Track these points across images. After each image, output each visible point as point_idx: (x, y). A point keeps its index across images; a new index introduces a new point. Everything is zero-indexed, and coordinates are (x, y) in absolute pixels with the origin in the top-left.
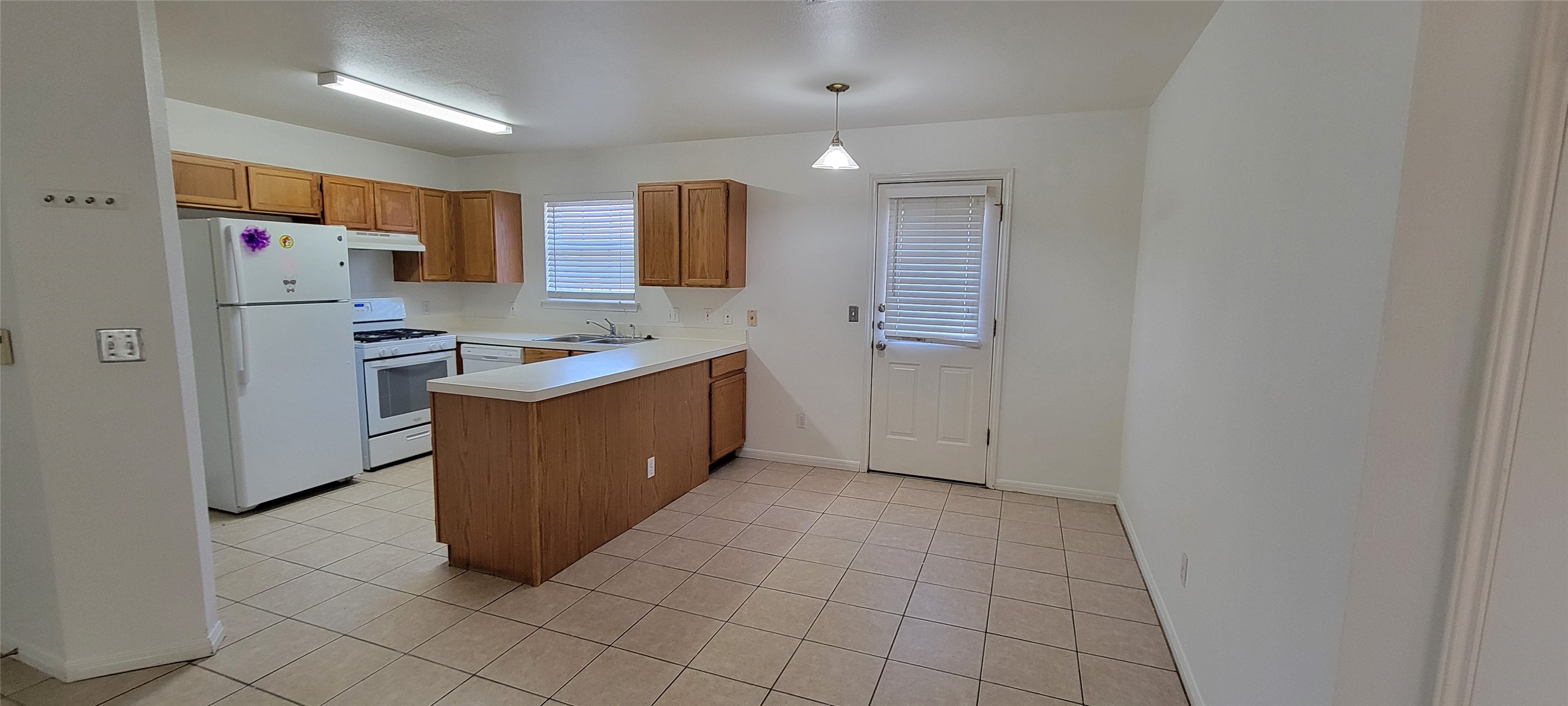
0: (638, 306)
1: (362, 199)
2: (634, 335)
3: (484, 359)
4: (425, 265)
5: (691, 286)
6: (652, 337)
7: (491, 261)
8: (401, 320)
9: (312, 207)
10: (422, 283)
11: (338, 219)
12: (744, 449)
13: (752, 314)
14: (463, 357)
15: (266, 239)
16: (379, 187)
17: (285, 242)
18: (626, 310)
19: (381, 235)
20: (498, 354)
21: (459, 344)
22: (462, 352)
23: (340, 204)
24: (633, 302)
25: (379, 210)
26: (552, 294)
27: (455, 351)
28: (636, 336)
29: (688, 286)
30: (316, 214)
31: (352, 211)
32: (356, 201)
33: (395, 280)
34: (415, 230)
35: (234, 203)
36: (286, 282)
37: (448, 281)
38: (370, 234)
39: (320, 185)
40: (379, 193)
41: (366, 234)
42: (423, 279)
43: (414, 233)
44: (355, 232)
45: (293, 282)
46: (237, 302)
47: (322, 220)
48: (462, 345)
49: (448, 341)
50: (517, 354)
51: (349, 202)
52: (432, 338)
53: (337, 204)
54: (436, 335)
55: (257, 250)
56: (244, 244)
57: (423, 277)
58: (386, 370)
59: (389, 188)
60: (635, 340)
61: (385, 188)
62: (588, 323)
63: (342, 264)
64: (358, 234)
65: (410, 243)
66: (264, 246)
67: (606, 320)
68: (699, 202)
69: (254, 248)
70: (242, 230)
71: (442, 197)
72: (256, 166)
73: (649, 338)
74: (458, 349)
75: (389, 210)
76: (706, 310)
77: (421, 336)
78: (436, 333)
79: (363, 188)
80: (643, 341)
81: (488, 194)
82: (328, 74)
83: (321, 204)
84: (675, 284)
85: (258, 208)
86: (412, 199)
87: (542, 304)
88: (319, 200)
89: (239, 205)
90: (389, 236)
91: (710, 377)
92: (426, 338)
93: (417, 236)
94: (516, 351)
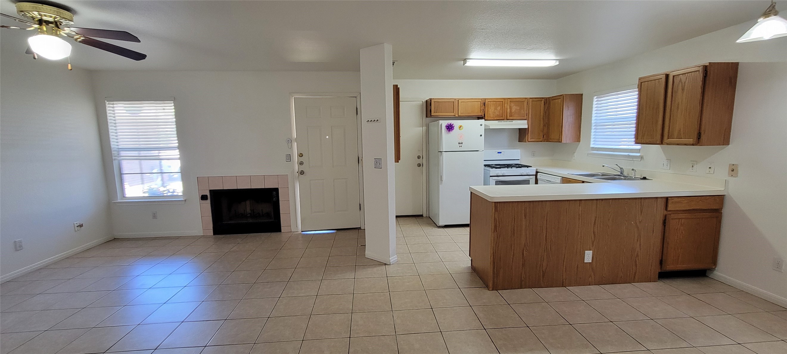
0: (642, 158)
1: (501, 107)
2: (635, 176)
3: (546, 181)
4: (529, 134)
5: (669, 145)
6: (647, 178)
7: (560, 131)
8: (519, 160)
9: (480, 112)
10: (527, 143)
11: (490, 116)
12: (715, 272)
13: (733, 167)
14: (538, 179)
15: (453, 127)
16: (510, 101)
17: (460, 128)
18: (634, 160)
19: (509, 122)
20: (551, 180)
21: (537, 172)
22: (538, 177)
23: (492, 110)
24: (638, 154)
25: (509, 110)
26: (593, 149)
27: (535, 176)
28: (636, 177)
29: (668, 144)
30: (482, 115)
31: (497, 112)
32: (499, 108)
33: (519, 142)
34: (525, 118)
35: (453, 114)
36: (459, 143)
37: (541, 141)
38: (504, 122)
39: (484, 103)
40: (509, 103)
41: (502, 122)
42: (528, 141)
43: (525, 120)
44: (497, 121)
45: (462, 143)
46: (441, 151)
47: (484, 117)
48: (538, 173)
49: (532, 171)
50: (559, 180)
51: (496, 109)
52: (526, 168)
53: (491, 111)
54: (528, 168)
55: (450, 131)
56: (446, 129)
57: (528, 140)
58: (499, 181)
59: (514, 100)
60: (635, 179)
61: (512, 100)
62: (604, 166)
63: (481, 135)
64: (498, 122)
65: (523, 124)
66: (452, 130)
67: (617, 165)
68: (680, 83)
69: (449, 131)
70: (446, 124)
71: (541, 101)
72: (461, 99)
73: (645, 178)
74: (536, 175)
75: (513, 110)
76: (692, 162)
77: (521, 167)
78: (528, 167)
79: (502, 102)
80: (638, 180)
81: (561, 97)
82: (465, 60)
83: (484, 111)
84: (658, 143)
85: (461, 115)
86: (525, 103)
87: (588, 154)
88: (483, 109)
89: (455, 115)
90: (512, 122)
91: (666, 209)
92: (523, 168)
93: (527, 121)
94: (558, 178)
